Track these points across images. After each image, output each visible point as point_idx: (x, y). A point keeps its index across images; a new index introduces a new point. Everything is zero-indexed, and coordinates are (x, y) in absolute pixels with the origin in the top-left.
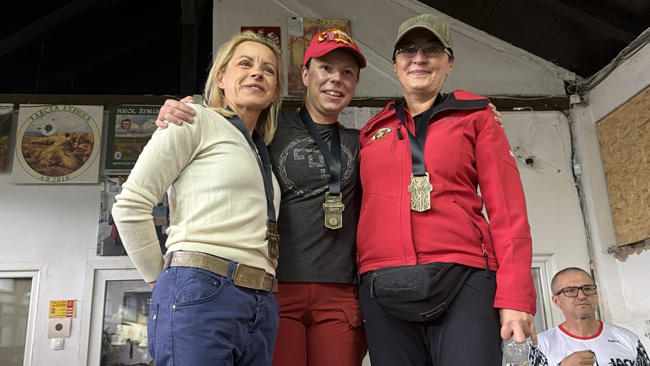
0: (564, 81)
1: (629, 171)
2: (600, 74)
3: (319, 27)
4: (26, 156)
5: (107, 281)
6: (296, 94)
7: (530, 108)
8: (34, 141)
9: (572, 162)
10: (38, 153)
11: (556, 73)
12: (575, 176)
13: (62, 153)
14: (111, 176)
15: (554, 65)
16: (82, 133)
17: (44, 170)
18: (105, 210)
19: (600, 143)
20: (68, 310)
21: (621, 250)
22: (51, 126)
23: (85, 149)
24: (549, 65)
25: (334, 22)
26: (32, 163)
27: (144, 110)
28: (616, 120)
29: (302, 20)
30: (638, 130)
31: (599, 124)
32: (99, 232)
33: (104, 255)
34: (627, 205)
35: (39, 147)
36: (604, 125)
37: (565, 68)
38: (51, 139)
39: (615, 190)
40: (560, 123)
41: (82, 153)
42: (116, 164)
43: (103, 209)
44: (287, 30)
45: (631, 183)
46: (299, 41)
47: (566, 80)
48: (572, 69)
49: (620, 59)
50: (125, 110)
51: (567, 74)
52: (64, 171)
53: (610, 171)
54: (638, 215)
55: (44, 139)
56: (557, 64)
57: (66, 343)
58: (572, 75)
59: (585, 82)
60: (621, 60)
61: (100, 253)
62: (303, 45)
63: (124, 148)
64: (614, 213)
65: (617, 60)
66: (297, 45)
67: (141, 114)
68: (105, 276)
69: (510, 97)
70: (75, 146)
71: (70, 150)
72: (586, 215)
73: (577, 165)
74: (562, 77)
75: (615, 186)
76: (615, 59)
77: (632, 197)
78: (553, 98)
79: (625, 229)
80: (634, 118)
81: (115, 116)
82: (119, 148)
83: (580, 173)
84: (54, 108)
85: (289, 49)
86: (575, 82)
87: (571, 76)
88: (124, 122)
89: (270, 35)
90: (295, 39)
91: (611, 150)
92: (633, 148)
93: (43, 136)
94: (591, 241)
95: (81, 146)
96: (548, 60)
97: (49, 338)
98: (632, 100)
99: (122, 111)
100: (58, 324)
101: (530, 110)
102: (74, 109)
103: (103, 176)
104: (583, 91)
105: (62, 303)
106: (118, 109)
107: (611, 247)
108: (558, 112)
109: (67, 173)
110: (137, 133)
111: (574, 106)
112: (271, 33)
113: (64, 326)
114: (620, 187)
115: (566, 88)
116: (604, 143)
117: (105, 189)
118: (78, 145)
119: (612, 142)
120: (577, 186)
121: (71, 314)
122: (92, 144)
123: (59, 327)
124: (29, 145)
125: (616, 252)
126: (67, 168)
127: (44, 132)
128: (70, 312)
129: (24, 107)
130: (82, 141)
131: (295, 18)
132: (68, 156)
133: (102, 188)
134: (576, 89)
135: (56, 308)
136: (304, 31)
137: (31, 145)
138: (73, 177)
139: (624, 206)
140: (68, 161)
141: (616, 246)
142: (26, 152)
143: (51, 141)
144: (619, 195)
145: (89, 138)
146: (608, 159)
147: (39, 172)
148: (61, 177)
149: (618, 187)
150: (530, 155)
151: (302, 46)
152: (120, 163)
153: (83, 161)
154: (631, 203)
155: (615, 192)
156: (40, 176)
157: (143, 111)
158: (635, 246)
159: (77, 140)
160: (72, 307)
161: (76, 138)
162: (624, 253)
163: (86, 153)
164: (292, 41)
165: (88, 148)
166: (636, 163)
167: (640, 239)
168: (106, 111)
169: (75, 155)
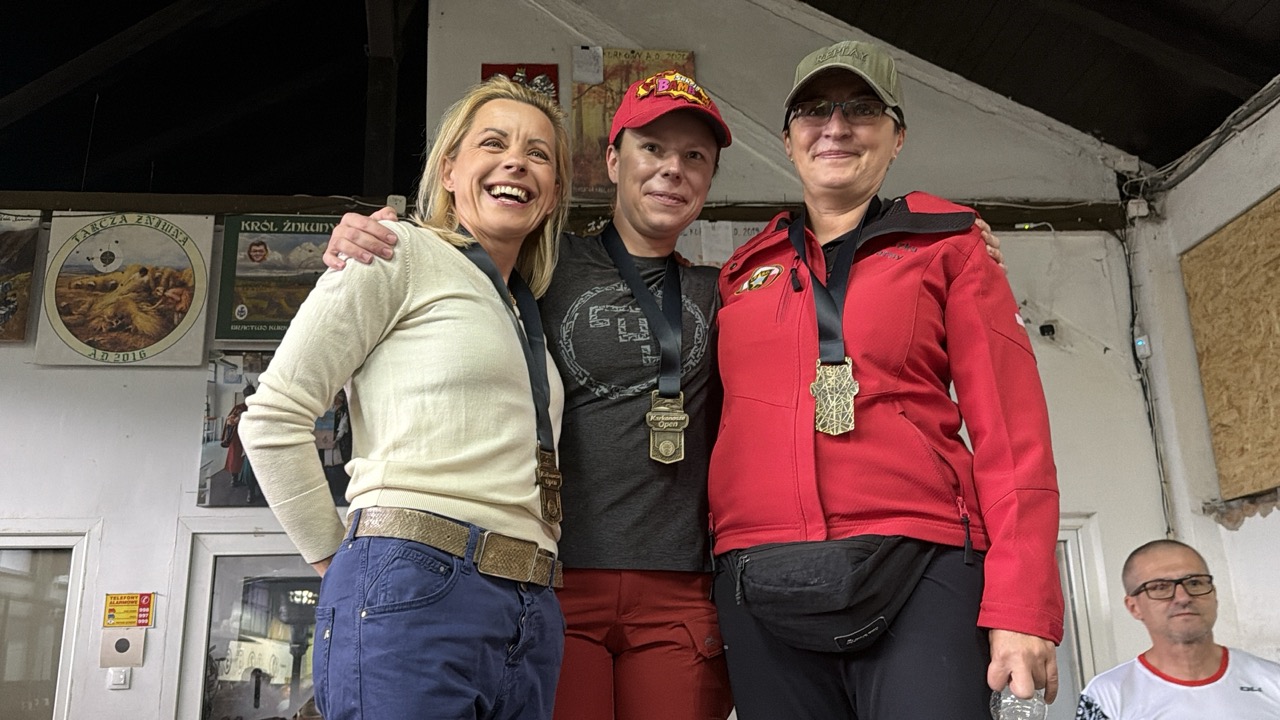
0: (1116, 172)
1: (1245, 351)
2: (1188, 160)
3: (634, 65)
4: (64, 312)
5: (216, 557)
6: (588, 195)
7: (1049, 225)
8: (79, 283)
9: (1133, 333)
10: (86, 306)
11: (1099, 157)
12: (1137, 360)
13: (132, 307)
14: (228, 353)
15: (1095, 139)
16: (173, 268)
17: (97, 338)
18: (215, 418)
19: (1187, 294)
20: (139, 613)
21: (1230, 508)
22: (112, 255)
23: (178, 298)
24: (1086, 139)
25: (664, 55)
26: (75, 326)
27: (294, 225)
28: (1218, 250)
29: (600, 51)
30: (1263, 270)
31: (1186, 257)
32: (202, 462)
33: (212, 506)
34: (1242, 419)
35: (89, 295)
36: (1195, 260)
37: (1119, 146)
38: (113, 279)
39: (1218, 389)
40: (1107, 256)
41: (171, 307)
42: (236, 328)
43: (212, 416)
44: (572, 71)
45: (1249, 376)
46: (594, 92)
47: (1120, 171)
48: (1130, 149)
49: (1228, 130)
50: (256, 224)
51: (1122, 158)
52: (136, 341)
53: (1207, 348)
54: (1263, 438)
55: (100, 279)
56: (1103, 138)
57: (135, 676)
58: (1130, 160)
59: (1158, 174)
60: (1230, 132)
61: (204, 502)
62: (602, 100)
63: (255, 298)
64: (1216, 434)
65: (1220, 133)
66: (591, 100)
67: (287, 232)
68: (212, 547)
69: (1008, 202)
70: (159, 294)
71: (149, 302)
72: (1159, 437)
73: (1141, 339)
74: (1111, 164)
75: (1218, 380)
76: (1218, 131)
77: (1252, 402)
78: (1093, 205)
79: (1237, 467)
80: (1257, 246)
81: (237, 237)
82: (244, 299)
83: (1148, 353)
84: (118, 218)
85: (574, 107)
86: (1138, 174)
87: (1129, 163)
88: (254, 248)
89: (537, 80)
90: (587, 87)
91: (1210, 309)
92: (1254, 305)
93: (97, 273)
94: (1170, 489)
95: (169, 293)
96: (1084, 131)
97: (102, 666)
98: (1250, 212)
99: (250, 225)
100: (121, 640)
101: (1049, 229)
102: (157, 220)
103: (210, 352)
104: (1152, 193)
105: (129, 598)
106: (243, 223)
107: (1208, 501)
108: (1104, 232)
109: (143, 344)
110: (279, 269)
111: (1136, 221)
112: (541, 77)
113: (130, 642)
114: (1228, 383)
115: (1120, 187)
116: (1196, 295)
117: (216, 378)
118: (165, 291)
119: (1212, 293)
120: (1141, 380)
121: (146, 621)
122: (191, 290)
123: (122, 645)
124: (69, 291)
125: (1219, 512)
126: (143, 334)
127: (98, 265)
128: (144, 615)
129: (61, 216)
130: (171, 283)
131: (587, 48)
132: (146, 312)
133: (208, 375)
134: (1139, 188)
135: (117, 609)
136: (605, 72)
137: (73, 290)
138: (154, 353)
139: (1235, 421)
140: (144, 321)
141: (1220, 500)
142: (64, 304)
143: (113, 282)
144: (1224, 398)
145: (186, 279)
146: (1204, 327)
147: (89, 343)
148: (130, 354)
149: (1222, 383)
150: (1047, 319)
151: (600, 103)
152: (245, 328)
153: (171, 321)
154: (1249, 415)
155: (1217, 393)
156: (90, 350)
157: (290, 227)
158: (1258, 500)
159: (163, 280)
160: (148, 606)
161: (160, 276)
162: (1237, 512)
163: (181, 306)
164: (581, 91)
165: (183, 298)
166: (1262, 335)
167: (1267, 487)
168: (219, 226)
169: (158, 310)
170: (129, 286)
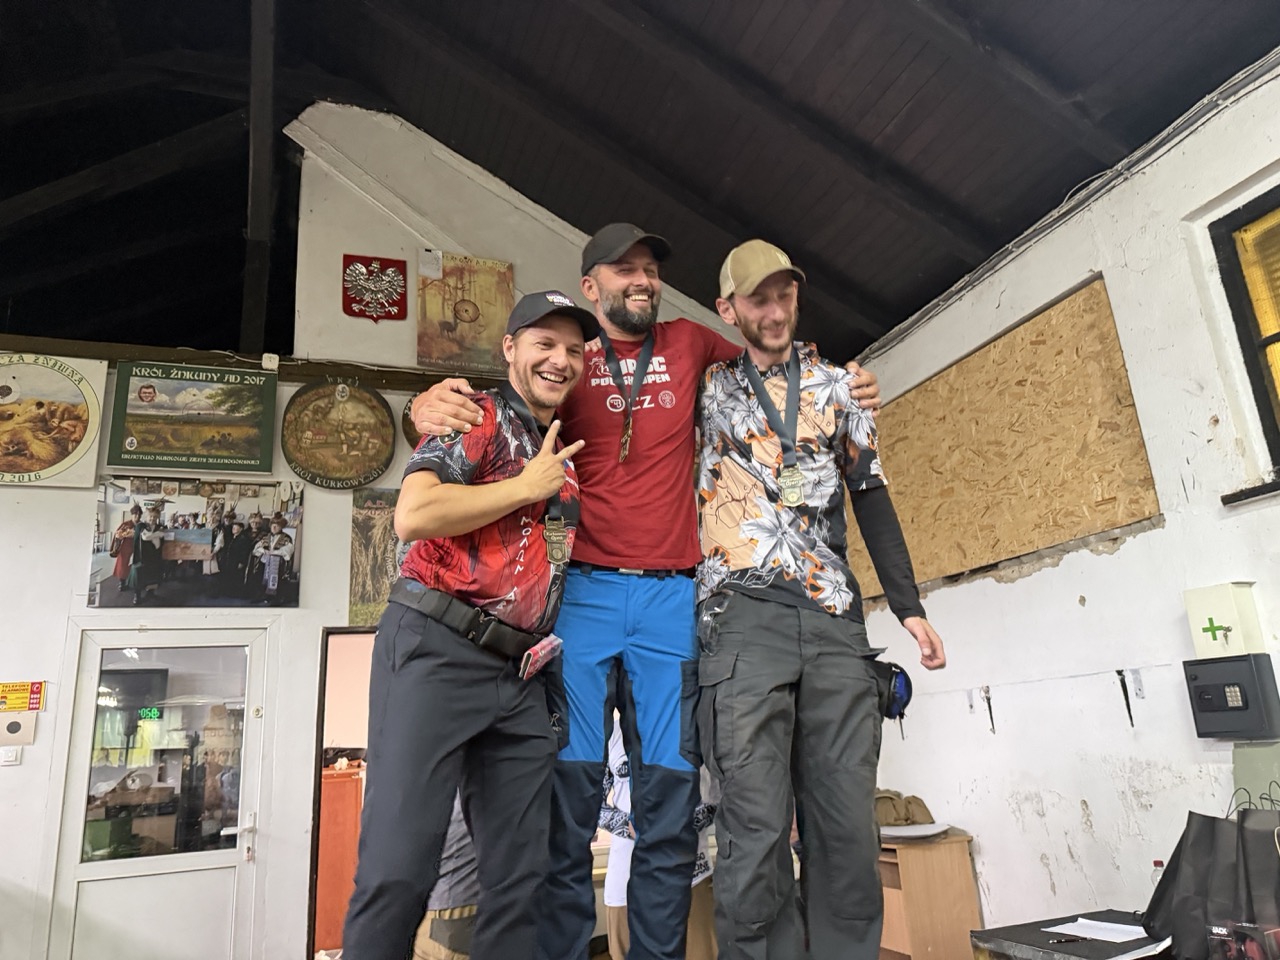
3: (466, 268)
5: (103, 650)
6: (431, 365)
14: (117, 477)
20: (31, 699)
23: (73, 430)
25: (489, 263)
27: (180, 373)
29: (440, 254)
32: (92, 570)
33: (100, 606)
42: (126, 456)
43: (101, 530)
44: (418, 268)
46: (435, 286)
50: (146, 370)
52: (33, 464)
57: (26, 753)
61: (94, 603)
62: (442, 293)
63: (142, 432)
66: (433, 291)
67: (173, 379)
68: (99, 642)
81: (129, 380)
82: (134, 432)
85: (419, 296)
88: (144, 390)
90: (429, 281)
99: (140, 371)
100: (12, 723)
103: (101, 476)
105: (20, 686)
106: (134, 368)
110: (166, 409)
113: (22, 724)
117: (105, 498)
121: (37, 705)
123: (14, 728)
126: (39, 459)
128: (35, 701)
131: (430, 251)
132: (41, 440)
133: (99, 495)
135: (9, 695)
136: (444, 271)
145: (81, 413)
151: (438, 294)
152: (135, 457)
157: (177, 374)
160: (39, 692)
164: (425, 284)
168: (111, 370)
169: (54, 439)
170: (27, 416)
